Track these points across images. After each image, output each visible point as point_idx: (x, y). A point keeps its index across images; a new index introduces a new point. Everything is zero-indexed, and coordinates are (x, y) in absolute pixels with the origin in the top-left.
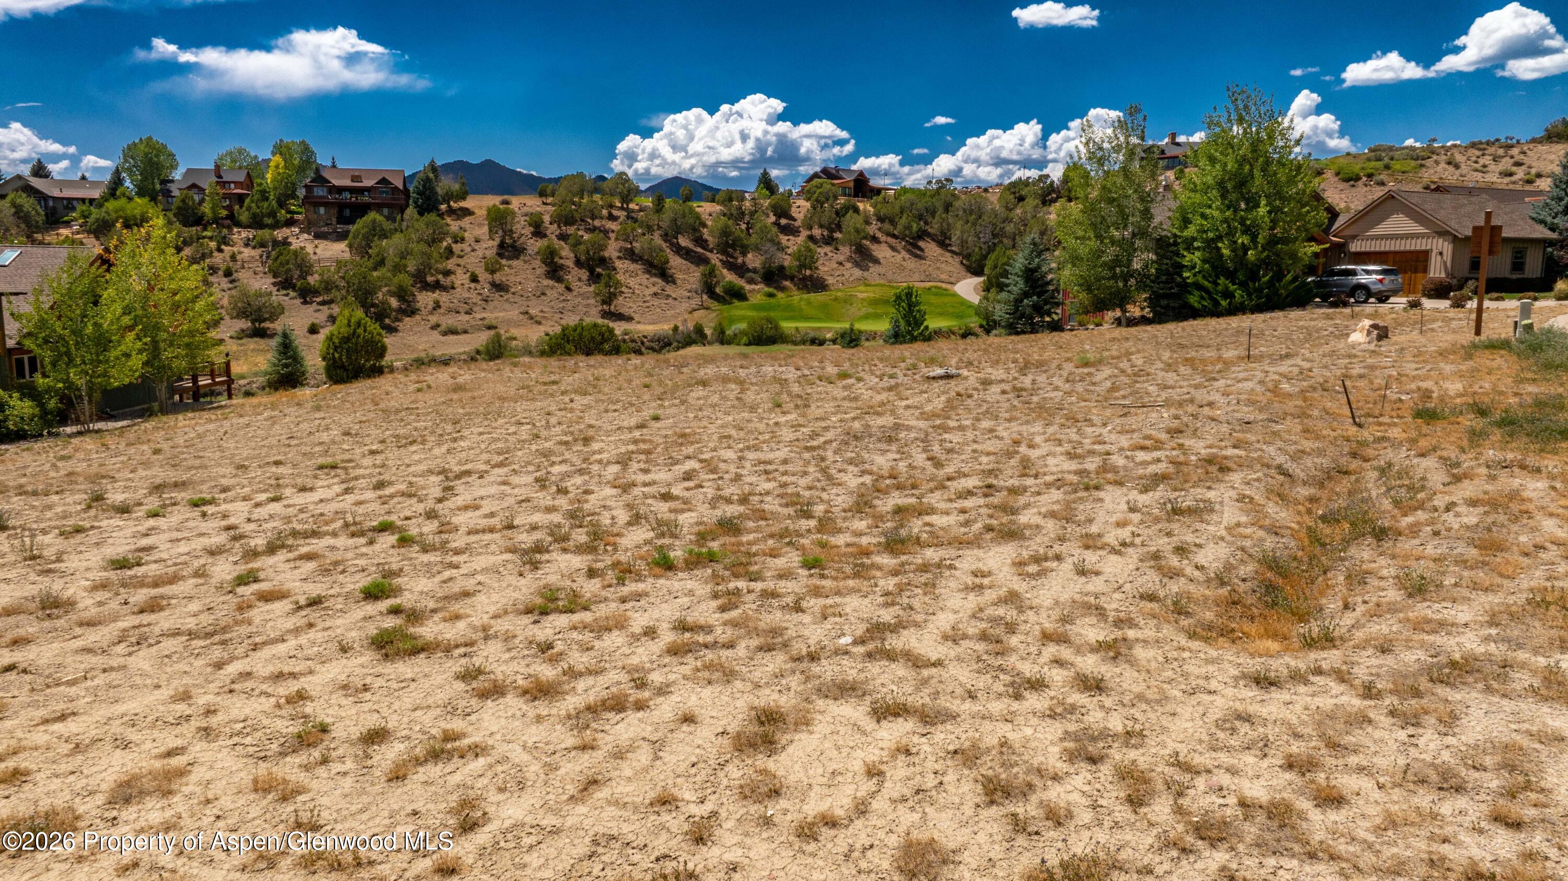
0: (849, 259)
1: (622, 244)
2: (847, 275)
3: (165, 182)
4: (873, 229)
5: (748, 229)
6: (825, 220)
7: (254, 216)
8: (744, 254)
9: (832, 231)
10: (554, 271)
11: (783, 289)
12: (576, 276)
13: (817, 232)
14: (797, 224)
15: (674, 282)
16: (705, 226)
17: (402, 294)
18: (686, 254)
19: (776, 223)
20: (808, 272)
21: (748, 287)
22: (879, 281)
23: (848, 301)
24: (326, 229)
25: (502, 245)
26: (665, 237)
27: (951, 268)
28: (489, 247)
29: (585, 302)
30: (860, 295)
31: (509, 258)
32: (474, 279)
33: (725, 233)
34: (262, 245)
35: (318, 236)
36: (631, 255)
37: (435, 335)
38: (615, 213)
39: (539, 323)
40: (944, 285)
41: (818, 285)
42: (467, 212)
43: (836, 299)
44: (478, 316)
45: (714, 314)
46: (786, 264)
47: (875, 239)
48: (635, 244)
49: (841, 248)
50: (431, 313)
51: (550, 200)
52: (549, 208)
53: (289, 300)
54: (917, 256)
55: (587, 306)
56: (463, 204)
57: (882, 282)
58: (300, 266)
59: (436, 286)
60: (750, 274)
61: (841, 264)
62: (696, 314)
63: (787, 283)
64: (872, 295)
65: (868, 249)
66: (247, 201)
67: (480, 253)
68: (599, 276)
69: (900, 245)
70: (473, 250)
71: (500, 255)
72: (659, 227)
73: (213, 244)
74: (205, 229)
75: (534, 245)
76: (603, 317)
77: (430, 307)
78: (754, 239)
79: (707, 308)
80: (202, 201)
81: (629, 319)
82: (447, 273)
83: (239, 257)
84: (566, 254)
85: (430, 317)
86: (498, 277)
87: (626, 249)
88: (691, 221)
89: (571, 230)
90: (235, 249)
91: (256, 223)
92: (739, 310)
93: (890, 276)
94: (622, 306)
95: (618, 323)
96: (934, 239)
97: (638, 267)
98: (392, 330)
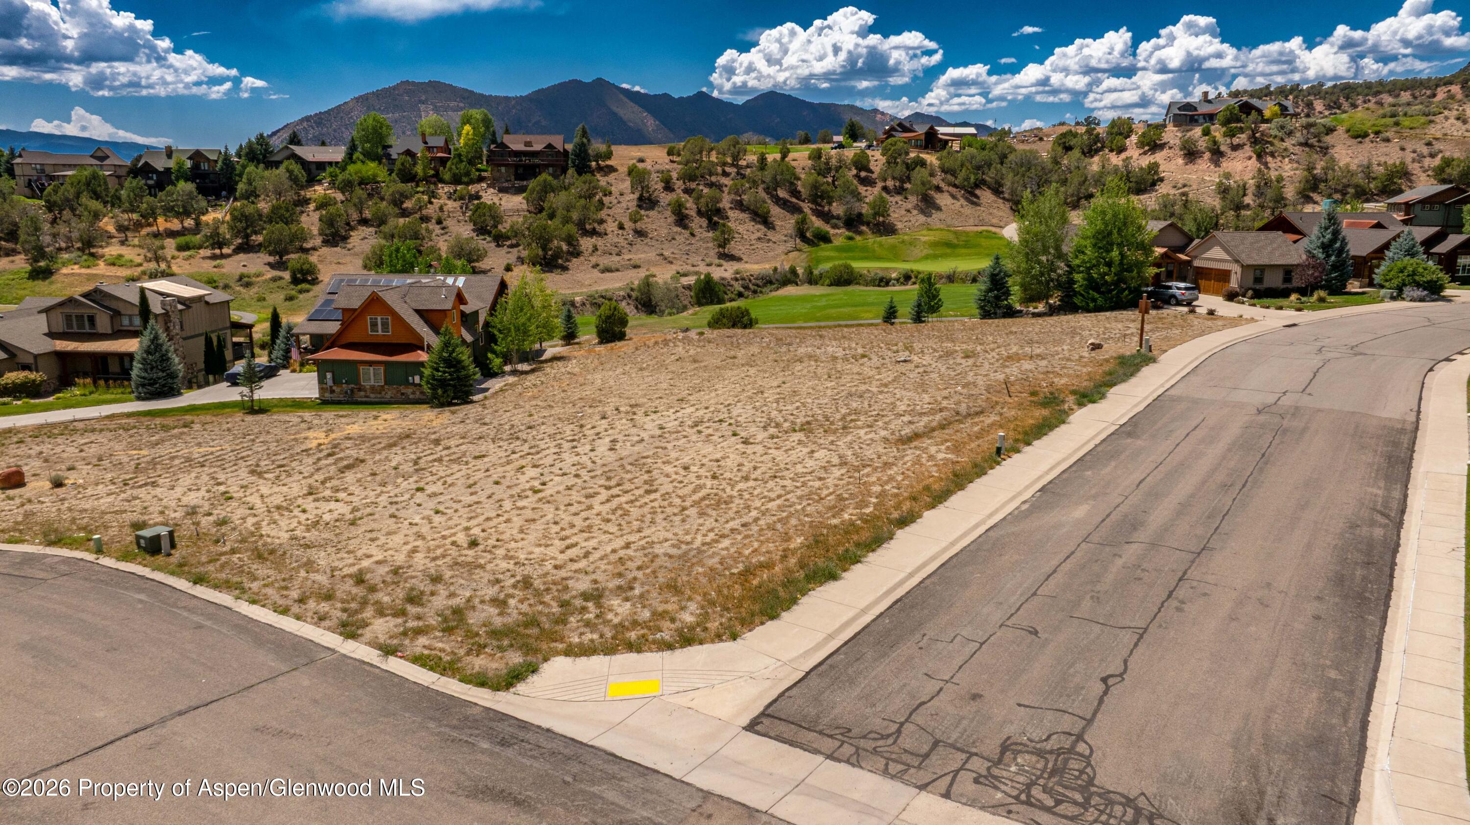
0: (916, 207)
1: (733, 196)
2: (913, 220)
3: (386, 147)
4: (937, 180)
5: (833, 181)
6: (897, 174)
7: (454, 175)
8: (830, 204)
9: (902, 181)
10: (681, 220)
11: (860, 233)
12: (698, 223)
13: (890, 183)
14: (874, 176)
15: (774, 228)
16: (799, 179)
17: (570, 240)
18: (783, 204)
19: (857, 176)
20: (881, 219)
21: (832, 231)
22: (939, 225)
23: (912, 243)
24: (507, 185)
25: (641, 199)
26: (767, 190)
27: (1001, 214)
28: (630, 199)
29: (705, 245)
30: (923, 239)
31: (647, 209)
32: (621, 227)
33: (815, 186)
34: (461, 198)
35: (502, 190)
36: (740, 205)
37: (596, 273)
38: (728, 169)
39: (671, 263)
40: (993, 229)
42: (612, 169)
43: (903, 242)
44: (627, 257)
45: (805, 256)
46: (864, 211)
47: (938, 189)
48: (745, 197)
49: (910, 197)
50: (591, 255)
51: (678, 159)
52: (677, 166)
53: (484, 243)
54: (973, 203)
55: (707, 248)
56: (609, 163)
57: (942, 226)
58: (493, 217)
59: (593, 233)
60: (835, 221)
61: (908, 211)
62: (791, 255)
63: (864, 228)
64: (932, 238)
65: (932, 198)
66: (448, 163)
67: (624, 205)
68: (716, 223)
69: (959, 193)
70: (619, 202)
71: (640, 207)
72: (763, 182)
73: (426, 197)
74: (417, 186)
75: (665, 198)
76: (719, 258)
77: (590, 250)
78: (839, 191)
79: (800, 250)
80: (415, 164)
81: (739, 259)
82: (602, 222)
83: (445, 208)
84: (690, 205)
85: (591, 258)
86: (639, 225)
87: (737, 201)
88: (788, 177)
89: (693, 185)
90: (442, 201)
91: (456, 180)
92: (824, 251)
93: (949, 221)
94: (734, 248)
95: (731, 263)
96: (989, 188)
97: (745, 216)
98: (565, 269)
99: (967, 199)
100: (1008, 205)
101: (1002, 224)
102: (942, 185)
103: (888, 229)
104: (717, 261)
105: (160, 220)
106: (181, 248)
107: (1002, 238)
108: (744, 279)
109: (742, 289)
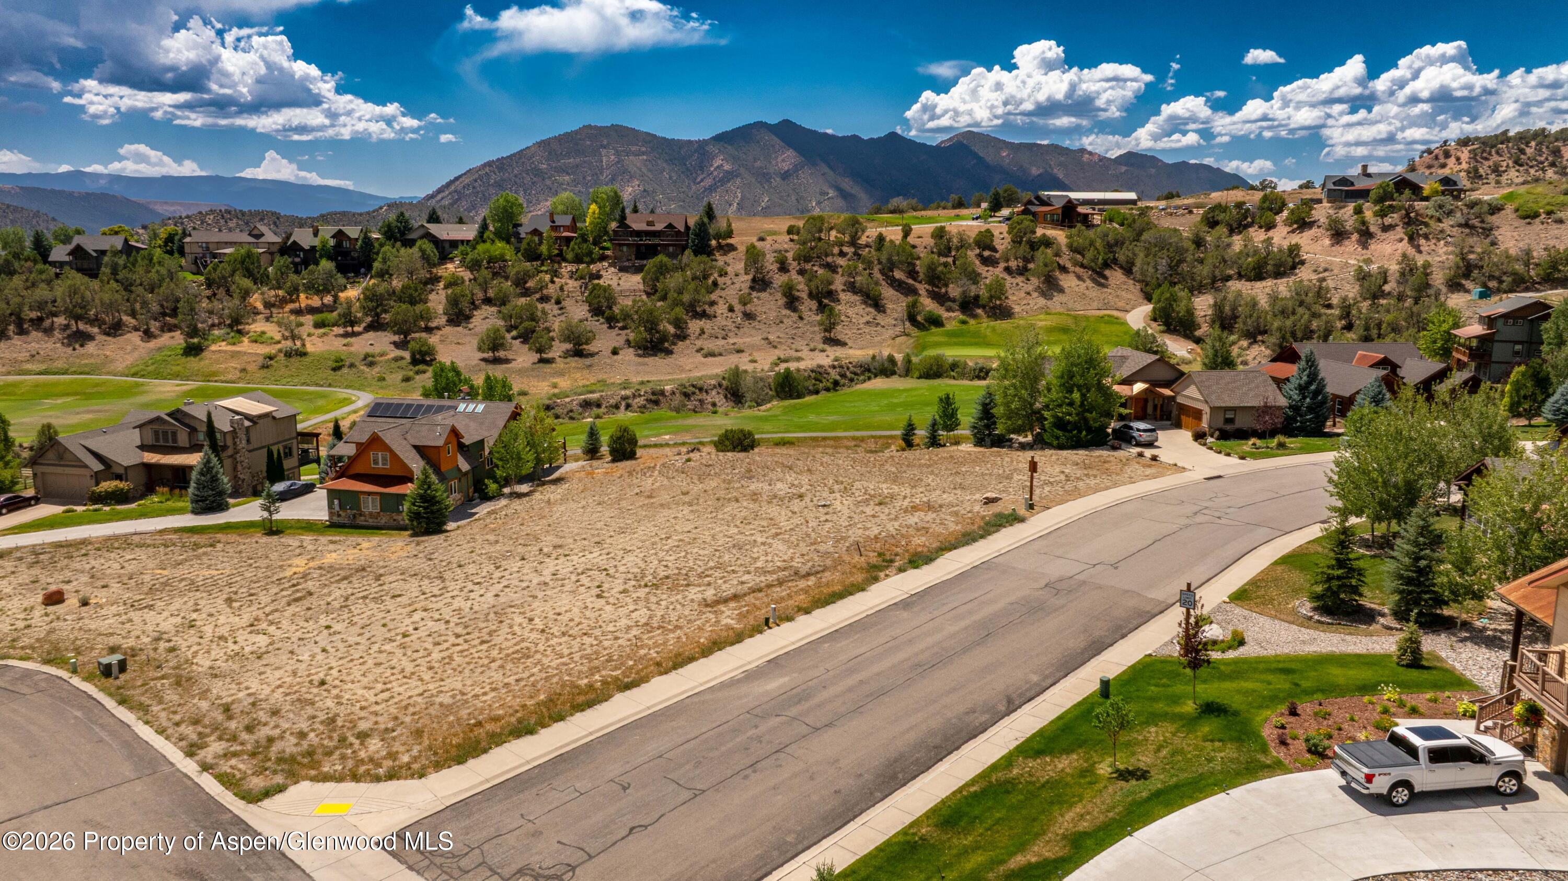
0: (1038, 289)
1: (846, 278)
2: (1032, 302)
3: (517, 225)
4: (1063, 260)
5: (954, 262)
6: (1021, 253)
7: (577, 256)
8: (946, 285)
9: (1026, 262)
10: (792, 302)
11: (975, 316)
12: (808, 306)
13: (1013, 263)
14: (997, 255)
15: (884, 312)
16: (918, 258)
17: (679, 324)
18: (898, 285)
20: (998, 302)
21: (945, 315)
22: (1059, 309)
23: (1027, 328)
24: (627, 264)
25: (754, 280)
26: (882, 271)
27: (1129, 296)
28: (744, 280)
29: (812, 329)
30: (1041, 324)
31: (759, 291)
32: (731, 309)
33: (931, 268)
34: (582, 277)
35: (622, 269)
36: (852, 287)
37: (699, 357)
38: (845, 249)
39: (775, 347)
40: (1115, 313)
41: (1005, 313)
42: (732, 248)
43: (1018, 327)
44: (731, 341)
45: (911, 341)
46: (981, 294)
47: (1063, 269)
48: (858, 278)
49: (1032, 278)
50: (698, 338)
51: (796, 237)
52: (795, 245)
53: (597, 325)
54: (1101, 285)
55: (814, 332)
56: (729, 241)
57: (1062, 310)
58: (608, 299)
59: (704, 315)
60: (949, 304)
61: (1028, 293)
62: (898, 340)
63: (979, 311)
64: (1049, 323)
65: (1056, 279)
66: (572, 242)
67: (737, 286)
68: (826, 305)
69: (1086, 274)
70: (733, 283)
71: (752, 288)
72: (879, 261)
73: (547, 277)
74: (542, 265)
75: (779, 279)
76: (824, 343)
77: (697, 333)
78: (955, 273)
79: (907, 335)
80: (541, 243)
81: (844, 344)
82: (713, 303)
83: (565, 288)
84: (802, 287)
85: (697, 342)
86: (749, 308)
87: (850, 283)
88: (904, 258)
89: (808, 266)
90: (563, 281)
91: (578, 260)
92: (935, 336)
93: (1070, 305)
94: (840, 332)
95: (835, 348)
96: (1121, 267)
97: (857, 298)
98: (669, 352)
99: (1094, 281)
100: (1138, 286)
101: (1128, 307)
102: (1069, 265)
103: (1002, 312)
104: (821, 346)
105: (302, 296)
106: (318, 325)
107: (1124, 323)
108: (841, 367)
109: (838, 378)
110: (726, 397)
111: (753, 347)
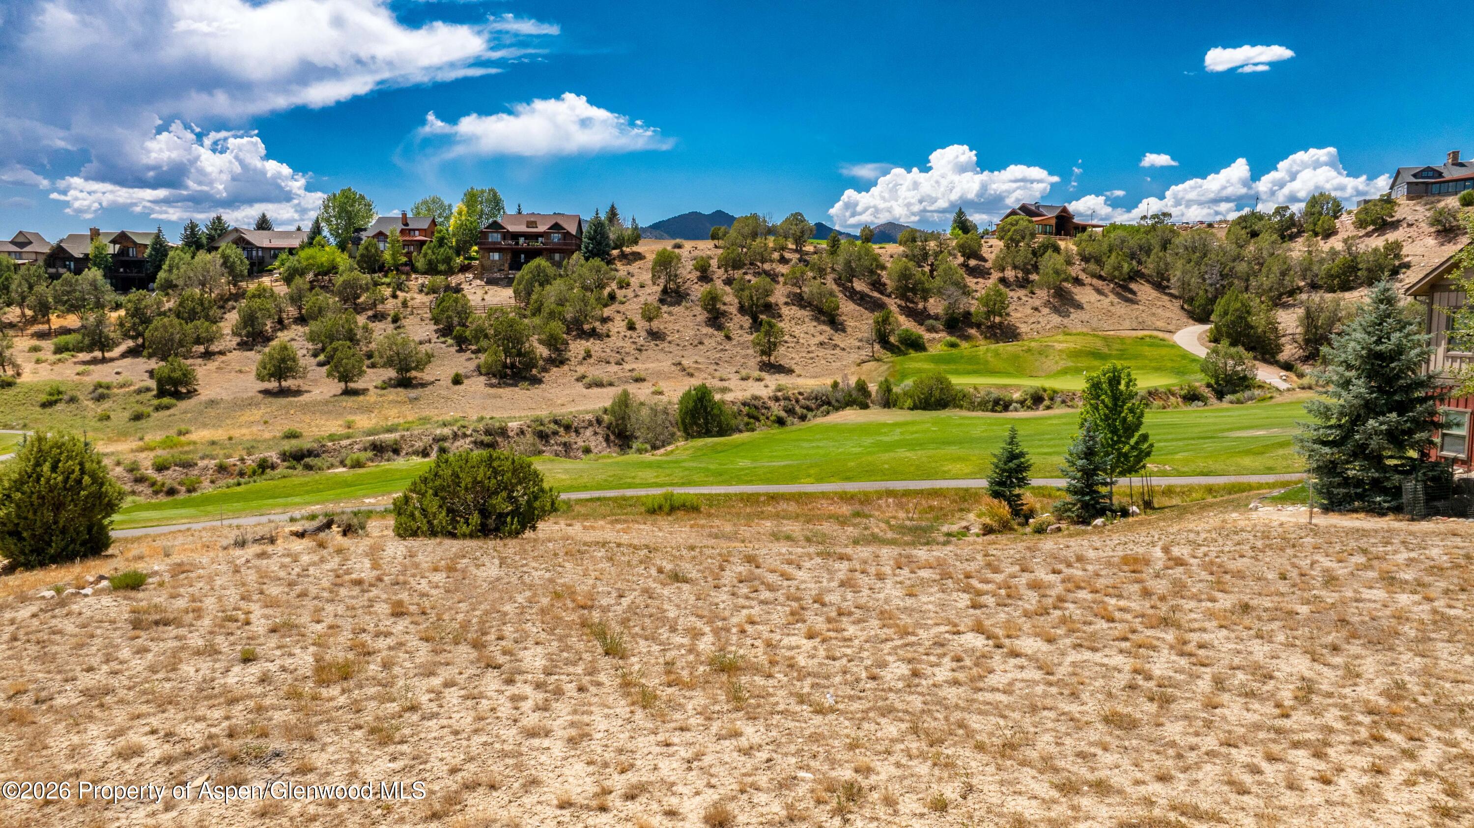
0: (1047, 304)
1: (789, 288)
2: (1043, 323)
3: (361, 228)
4: (1075, 270)
5: (932, 271)
6: (1019, 261)
7: (430, 263)
8: (925, 300)
9: (1027, 272)
10: (716, 318)
11: (968, 338)
12: (738, 323)
13: (1010, 274)
14: (988, 265)
15: (844, 330)
16: (883, 268)
17: (553, 342)
18: (860, 299)
19: (965, 265)
20: (997, 319)
21: (927, 336)
22: (1080, 328)
23: (1043, 352)
24: (498, 275)
25: (665, 291)
26: (838, 281)
27: (1168, 314)
28: (652, 293)
29: (743, 352)
30: (1059, 346)
31: (670, 305)
32: (631, 327)
33: (905, 276)
34: (433, 290)
35: (489, 282)
36: (799, 300)
37: (580, 388)
38: (787, 255)
40: (1160, 335)
41: (1008, 334)
42: (637, 257)
43: (1029, 350)
44: (630, 367)
45: (885, 367)
46: (973, 309)
47: (1077, 281)
48: (805, 289)
49: (1038, 291)
51: (721, 243)
52: (720, 251)
53: (445, 348)
54: (1128, 300)
55: (746, 356)
56: (635, 248)
57: (1085, 330)
58: (460, 313)
59: (593, 334)
60: (931, 322)
61: (1036, 309)
62: (865, 366)
63: (973, 331)
64: (1072, 345)
65: (1069, 293)
66: (425, 247)
67: (642, 299)
68: (763, 323)
69: (1107, 287)
70: (636, 296)
71: (662, 301)
72: (833, 269)
73: (388, 291)
74: (384, 276)
75: (698, 291)
76: (761, 370)
77: (580, 357)
78: (937, 282)
79: (878, 360)
81: (789, 371)
82: (605, 320)
83: (410, 303)
84: (730, 300)
85: (579, 368)
86: (655, 325)
87: (795, 294)
88: (867, 263)
89: (738, 274)
90: (409, 295)
91: (432, 269)
92: (915, 362)
93: (1094, 323)
94: (783, 357)
95: (777, 376)
96: (1151, 281)
97: (805, 313)
99: (1118, 295)
100: (1178, 303)
101: (1170, 328)
102: (1083, 276)
103: (1006, 332)
104: (757, 374)
107: (1175, 347)
108: (787, 398)
109: (783, 414)
110: (607, 439)
111: (659, 374)
